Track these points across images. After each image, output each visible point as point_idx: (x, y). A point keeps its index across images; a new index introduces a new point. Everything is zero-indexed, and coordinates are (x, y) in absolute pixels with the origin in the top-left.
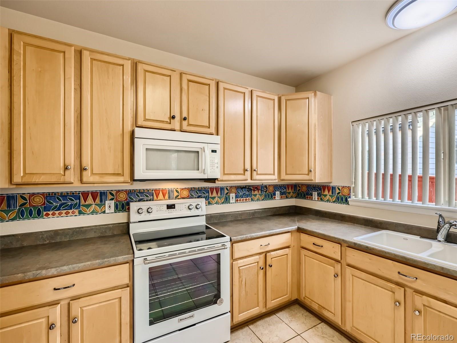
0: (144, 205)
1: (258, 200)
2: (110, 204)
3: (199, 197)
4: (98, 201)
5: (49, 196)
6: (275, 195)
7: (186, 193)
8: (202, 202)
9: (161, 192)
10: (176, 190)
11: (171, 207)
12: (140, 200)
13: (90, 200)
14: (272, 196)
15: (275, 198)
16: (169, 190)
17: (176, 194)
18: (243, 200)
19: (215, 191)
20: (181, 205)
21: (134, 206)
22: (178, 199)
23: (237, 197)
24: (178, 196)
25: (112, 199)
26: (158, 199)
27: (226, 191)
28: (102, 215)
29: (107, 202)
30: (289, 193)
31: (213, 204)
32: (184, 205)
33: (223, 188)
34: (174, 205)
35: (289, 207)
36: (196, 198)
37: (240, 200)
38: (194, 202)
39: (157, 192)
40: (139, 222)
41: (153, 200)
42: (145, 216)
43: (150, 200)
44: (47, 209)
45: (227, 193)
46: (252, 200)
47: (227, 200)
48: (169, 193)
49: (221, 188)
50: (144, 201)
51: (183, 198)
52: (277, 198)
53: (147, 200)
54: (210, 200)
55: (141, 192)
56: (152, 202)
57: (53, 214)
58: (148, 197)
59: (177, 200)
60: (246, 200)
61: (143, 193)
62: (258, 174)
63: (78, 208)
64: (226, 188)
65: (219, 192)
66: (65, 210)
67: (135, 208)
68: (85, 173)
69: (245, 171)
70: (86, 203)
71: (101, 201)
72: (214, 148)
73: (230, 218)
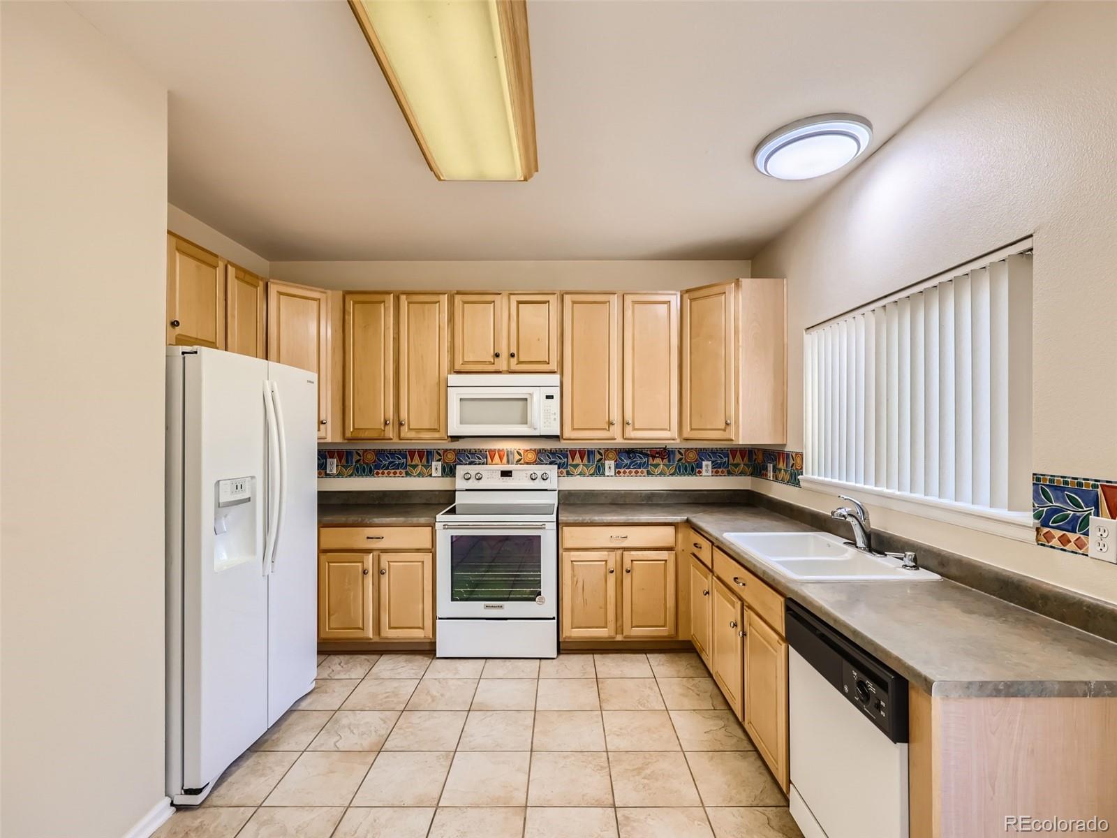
0: (473, 469)
1: (662, 474)
2: (437, 466)
3: (551, 463)
4: (424, 460)
5: (380, 453)
6: (701, 468)
7: (531, 457)
8: (553, 471)
9: (497, 454)
10: (518, 452)
11: (506, 474)
12: (471, 463)
13: (416, 461)
14: (693, 469)
15: (700, 472)
16: (508, 451)
17: (517, 457)
18: (630, 472)
20: (521, 472)
21: (461, 470)
22: (521, 464)
23: (617, 466)
24: (520, 460)
25: (439, 460)
26: (494, 462)
27: (598, 457)
28: (429, 478)
29: (434, 463)
30: (737, 465)
31: (576, 476)
32: (525, 472)
33: (592, 451)
34: (511, 472)
35: (732, 492)
36: (546, 464)
37: (624, 472)
38: (539, 470)
39: (492, 453)
40: (467, 490)
41: (487, 464)
42: (473, 484)
43: (483, 464)
44: (377, 467)
45: (600, 460)
46: (649, 473)
47: (600, 471)
48: (508, 455)
49: (588, 451)
50: (476, 464)
51: (528, 463)
52: (704, 473)
53: (479, 464)
54: (570, 468)
55: (472, 453)
56: (485, 466)
57: (383, 473)
58: (480, 459)
59: (519, 465)
60: (636, 472)
61: (474, 454)
62: (634, 429)
63: (405, 468)
64: (598, 451)
65: (586, 457)
66: (393, 469)
67: (463, 473)
68: (402, 428)
69: (610, 424)
70: (413, 463)
71: (428, 462)
72: (550, 392)
73: (603, 500)
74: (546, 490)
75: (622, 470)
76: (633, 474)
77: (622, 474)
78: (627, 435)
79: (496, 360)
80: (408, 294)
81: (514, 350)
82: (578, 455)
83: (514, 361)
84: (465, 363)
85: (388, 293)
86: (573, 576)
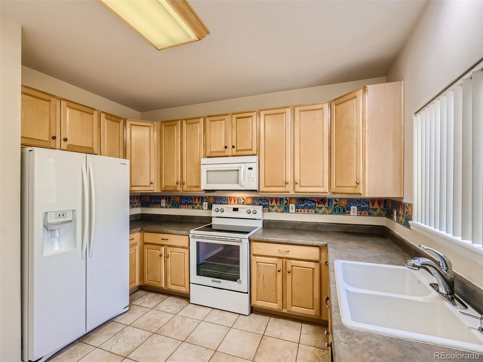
0: (220, 207)
1: (323, 213)
2: (205, 204)
3: (260, 205)
4: (200, 201)
5: (182, 197)
6: (350, 210)
7: (249, 201)
8: (259, 209)
9: (233, 199)
10: (243, 199)
11: (235, 210)
12: (221, 204)
13: (197, 202)
14: (345, 211)
15: (349, 213)
16: (238, 198)
17: (242, 201)
18: (304, 211)
19: (275, 201)
20: (243, 209)
22: (244, 205)
23: (297, 207)
24: (244, 202)
25: (206, 202)
26: (231, 203)
27: (285, 202)
28: (202, 210)
29: (204, 203)
30: (375, 210)
31: (273, 212)
32: (245, 209)
33: (282, 199)
34: (238, 209)
36: (257, 205)
37: (301, 211)
38: (252, 208)
39: (230, 198)
40: (217, 217)
41: (228, 204)
42: (219, 214)
43: (226, 204)
44: (181, 204)
45: (286, 204)
46: (316, 212)
47: (286, 210)
48: (238, 200)
49: (280, 198)
50: (223, 204)
51: (248, 204)
52: (352, 213)
53: (224, 204)
54: (270, 208)
56: (227, 205)
57: (183, 207)
58: (225, 201)
59: (243, 205)
60: (308, 211)
61: (222, 199)
62: (301, 186)
63: (192, 205)
64: (286, 199)
65: (279, 202)
66: (187, 205)
67: (215, 208)
68: (184, 186)
69: (286, 183)
70: (195, 203)
71: (202, 202)
72: (250, 166)
73: (287, 227)
74: (255, 219)
75: (299, 210)
76: (306, 212)
77: (299, 212)
78: (296, 190)
79: (226, 149)
80: (186, 120)
81: (234, 144)
82: (274, 201)
83: (234, 150)
84: (211, 152)
85: (178, 120)
86: (258, 270)
